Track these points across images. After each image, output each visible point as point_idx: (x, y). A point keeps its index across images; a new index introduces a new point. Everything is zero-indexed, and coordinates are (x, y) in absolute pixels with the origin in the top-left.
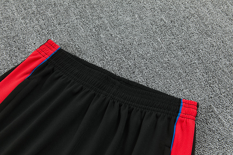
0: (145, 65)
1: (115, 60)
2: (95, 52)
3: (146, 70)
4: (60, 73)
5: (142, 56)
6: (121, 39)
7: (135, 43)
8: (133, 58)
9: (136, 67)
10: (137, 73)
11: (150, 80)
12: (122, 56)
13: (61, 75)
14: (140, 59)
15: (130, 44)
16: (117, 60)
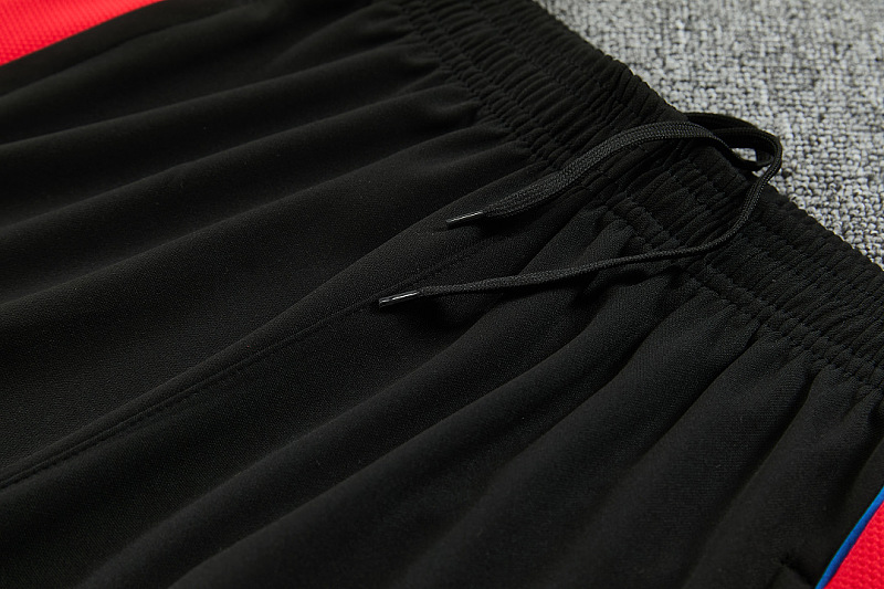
0: (870, 161)
1: (707, 88)
2: (623, 24)
3: (865, 187)
4: (399, 18)
5: (871, 116)
6: (794, 11)
7: (863, 46)
8: (815, 109)
9: (812, 152)
10: (805, 185)
11: (864, 241)
12: (762, 82)
13: (399, 28)
14: (856, 127)
15: (835, 45)
16: (719, 90)
